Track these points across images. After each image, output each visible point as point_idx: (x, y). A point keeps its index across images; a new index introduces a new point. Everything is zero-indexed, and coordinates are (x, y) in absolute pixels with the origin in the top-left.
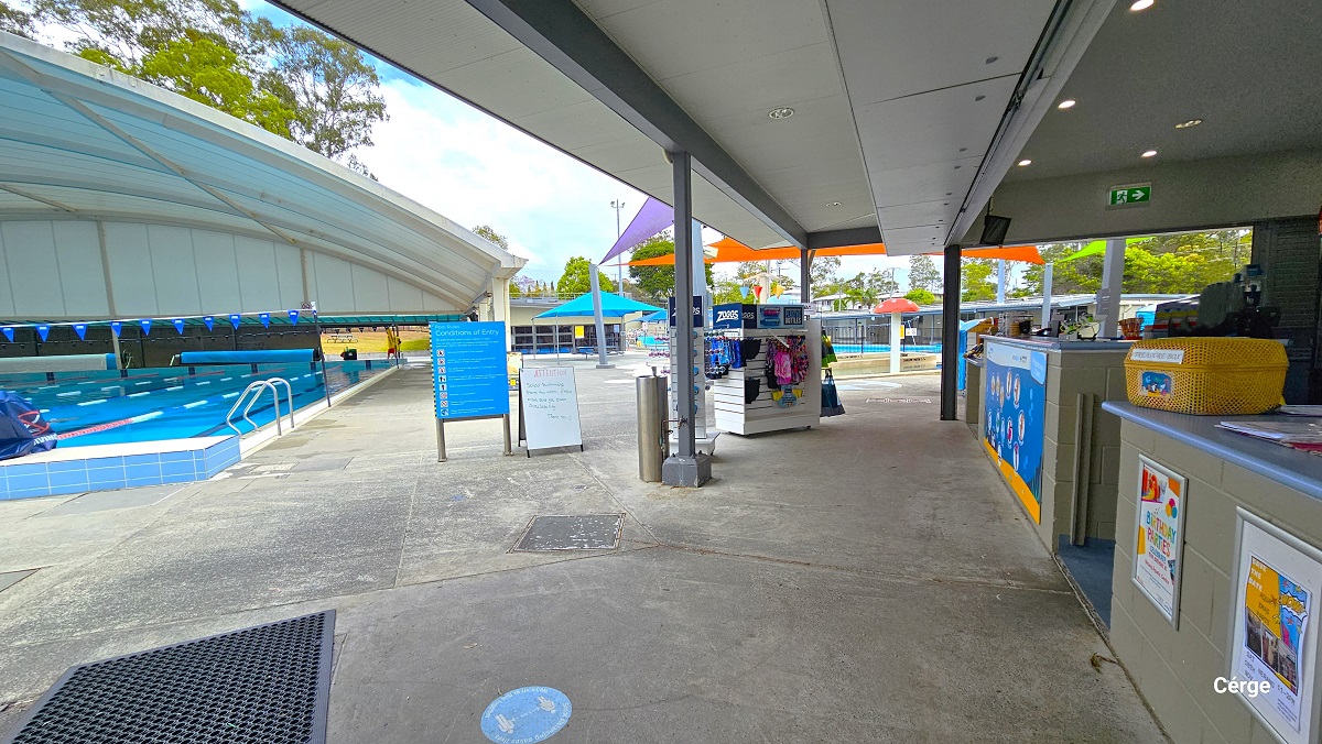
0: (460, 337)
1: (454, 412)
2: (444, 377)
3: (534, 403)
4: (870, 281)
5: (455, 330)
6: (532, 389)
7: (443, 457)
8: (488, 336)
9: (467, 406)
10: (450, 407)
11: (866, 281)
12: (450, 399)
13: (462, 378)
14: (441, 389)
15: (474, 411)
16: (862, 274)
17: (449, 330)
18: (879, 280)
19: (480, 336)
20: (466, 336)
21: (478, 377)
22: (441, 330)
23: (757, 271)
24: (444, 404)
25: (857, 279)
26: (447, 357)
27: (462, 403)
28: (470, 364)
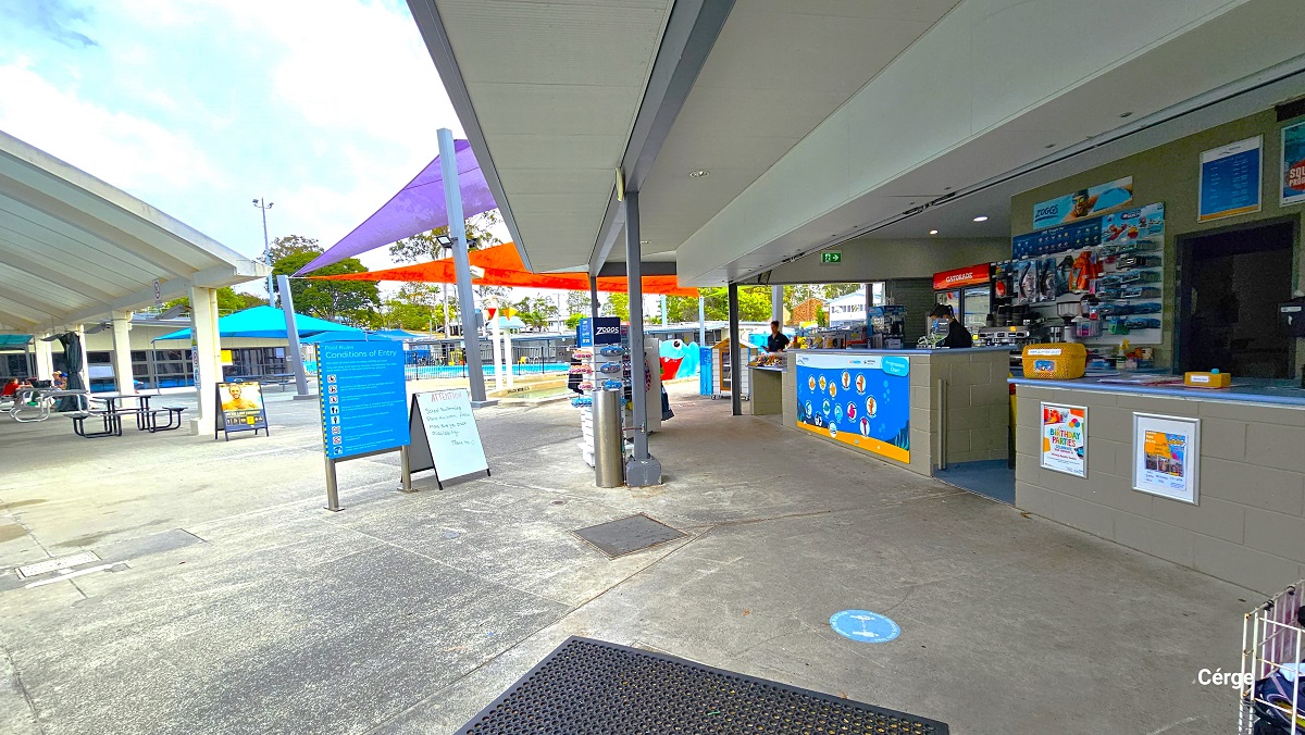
0: (355, 359)
1: (349, 448)
2: (336, 407)
3: (437, 430)
4: (535, 305)
5: (348, 351)
6: (432, 415)
7: (334, 504)
8: (385, 357)
9: (364, 440)
10: (344, 443)
11: (531, 305)
12: (344, 433)
13: (358, 407)
14: (333, 422)
15: (372, 445)
16: (527, 299)
17: (342, 351)
18: (543, 304)
19: (377, 357)
20: (361, 358)
21: (376, 405)
22: (333, 351)
23: (424, 291)
24: (337, 440)
25: (523, 303)
26: (339, 384)
27: (358, 437)
28: (366, 391)
